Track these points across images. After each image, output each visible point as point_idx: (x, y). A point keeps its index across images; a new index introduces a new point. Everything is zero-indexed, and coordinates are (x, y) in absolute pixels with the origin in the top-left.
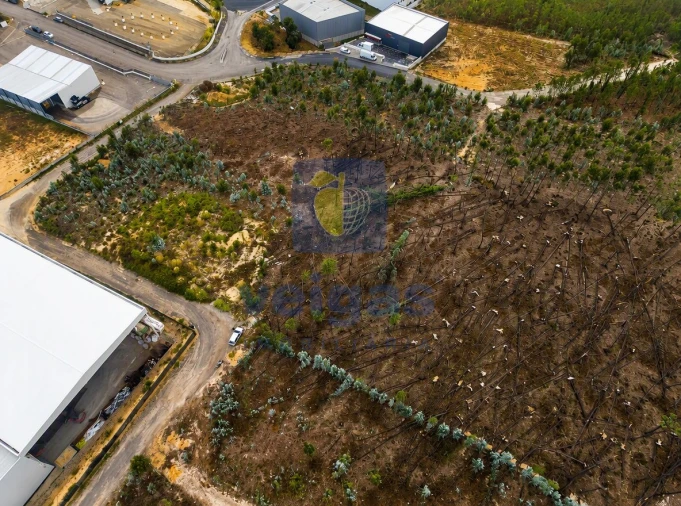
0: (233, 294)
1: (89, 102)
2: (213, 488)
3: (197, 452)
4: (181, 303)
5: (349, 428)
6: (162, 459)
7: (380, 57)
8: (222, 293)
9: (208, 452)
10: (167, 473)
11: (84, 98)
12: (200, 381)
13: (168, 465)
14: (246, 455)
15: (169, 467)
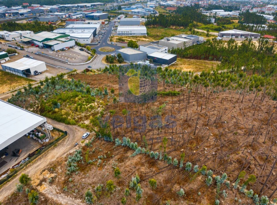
0: (87, 122)
1: (41, 74)
2: (62, 195)
3: (57, 179)
4: (63, 125)
5: (139, 169)
6: (38, 182)
7: (152, 65)
8: (82, 122)
9: (63, 178)
10: (39, 188)
11: (39, 72)
12: (65, 152)
13: (40, 184)
14: (83, 180)
15: (41, 186)
